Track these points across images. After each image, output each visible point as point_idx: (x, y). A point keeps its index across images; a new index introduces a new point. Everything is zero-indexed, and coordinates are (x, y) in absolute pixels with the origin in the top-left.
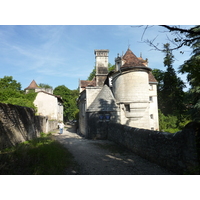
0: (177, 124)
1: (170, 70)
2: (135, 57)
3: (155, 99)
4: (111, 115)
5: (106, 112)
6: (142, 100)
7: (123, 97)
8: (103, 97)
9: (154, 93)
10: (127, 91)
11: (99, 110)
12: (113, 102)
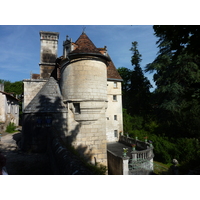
0: (143, 125)
1: (138, 68)
2: (90, 43)
3: (119, 98)
4: (53, 118)
5: (46, 114)
6: (96, 98)
7: (72, 94)
8: (45, 94)
9: (119, 91)
10: (76, 86)
11: (36, 110)
12: (58, 100)
